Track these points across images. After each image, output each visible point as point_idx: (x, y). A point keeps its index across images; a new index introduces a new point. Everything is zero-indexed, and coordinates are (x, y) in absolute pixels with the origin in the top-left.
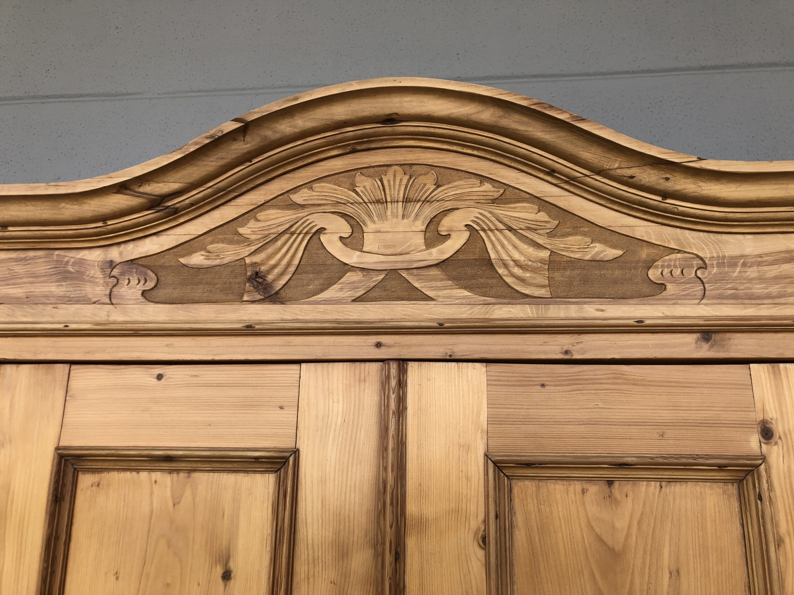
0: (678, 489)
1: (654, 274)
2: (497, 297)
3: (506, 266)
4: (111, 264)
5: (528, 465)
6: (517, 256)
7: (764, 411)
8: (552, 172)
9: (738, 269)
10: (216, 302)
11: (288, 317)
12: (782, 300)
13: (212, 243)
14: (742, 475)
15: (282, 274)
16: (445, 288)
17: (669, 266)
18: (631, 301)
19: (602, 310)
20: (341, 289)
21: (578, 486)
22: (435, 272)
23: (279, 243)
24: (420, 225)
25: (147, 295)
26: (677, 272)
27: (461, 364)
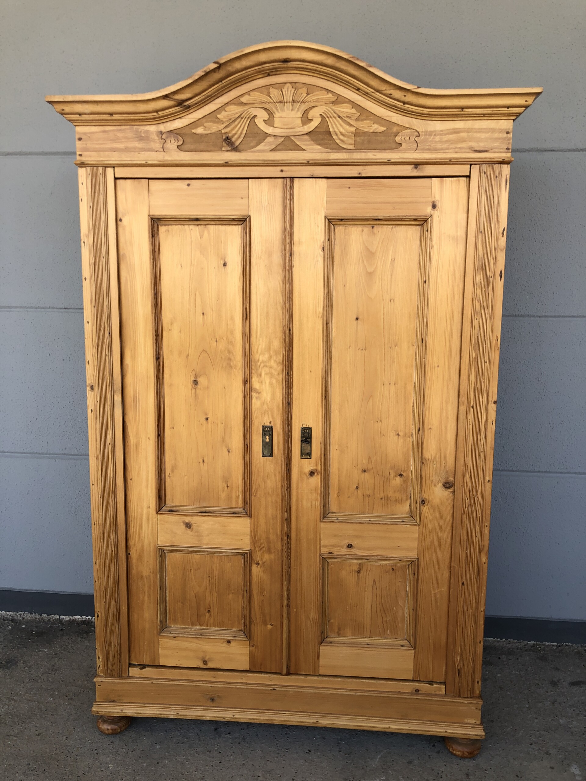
0: (398, 228)
1: (398, 139)
2: (332, 149)
3: (336, 134)
4: (161, 133)
5: (341, 220)
6: (341, 130)
7: (434, 197)
8: (358, 89)
9: (432, 137)
10: (210, 151)
11: (243, 158)
12: (447, 151)
13: (206, 122)
14: (423, 222)
15: (239, 137)
16: (311, 145)
17: (404, 135)
18: (387, 151)
19: (375, 155)
20: (265, 145)
21: (360, 228)
22: (306, 137)
23: (236, 123)
24: (300, 114)
25: (180, 147)
26: (407, 138)
27: (316, 179)
